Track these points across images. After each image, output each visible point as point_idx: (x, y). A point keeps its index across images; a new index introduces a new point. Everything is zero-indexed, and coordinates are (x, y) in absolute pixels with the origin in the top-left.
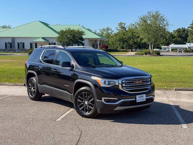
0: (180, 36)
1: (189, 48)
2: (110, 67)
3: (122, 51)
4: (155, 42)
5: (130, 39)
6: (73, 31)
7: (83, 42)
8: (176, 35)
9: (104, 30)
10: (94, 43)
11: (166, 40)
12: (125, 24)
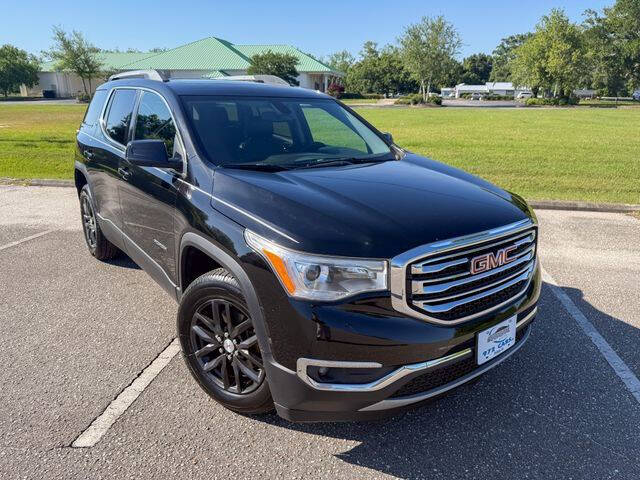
0: (475, 70)
1: (491, 91)
2: (345, 165)
3: (371, 98)
4: (433, 79)
5: (386, 73)
6: (277, 57)
7: (297, 79)
8: (467, 67)
9: (337, 56)
10: (317, 80)
11: (450, 76)
12: (376, 45)
